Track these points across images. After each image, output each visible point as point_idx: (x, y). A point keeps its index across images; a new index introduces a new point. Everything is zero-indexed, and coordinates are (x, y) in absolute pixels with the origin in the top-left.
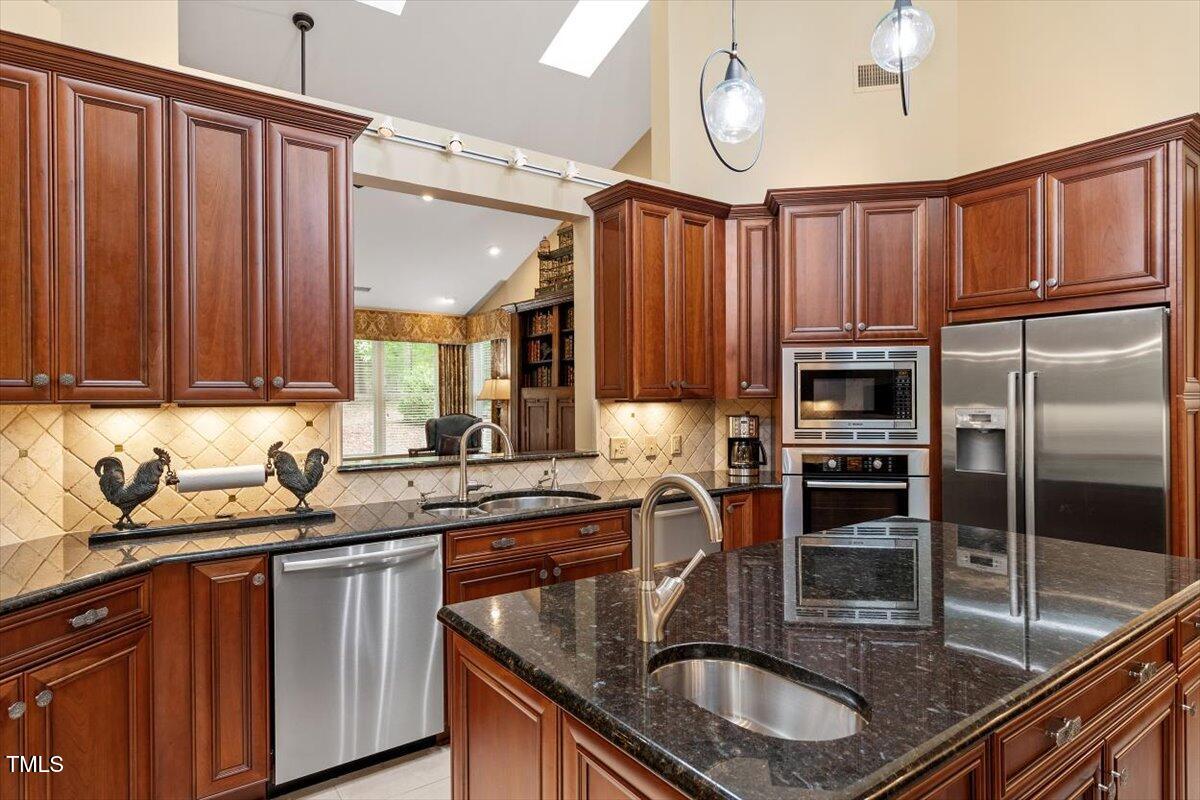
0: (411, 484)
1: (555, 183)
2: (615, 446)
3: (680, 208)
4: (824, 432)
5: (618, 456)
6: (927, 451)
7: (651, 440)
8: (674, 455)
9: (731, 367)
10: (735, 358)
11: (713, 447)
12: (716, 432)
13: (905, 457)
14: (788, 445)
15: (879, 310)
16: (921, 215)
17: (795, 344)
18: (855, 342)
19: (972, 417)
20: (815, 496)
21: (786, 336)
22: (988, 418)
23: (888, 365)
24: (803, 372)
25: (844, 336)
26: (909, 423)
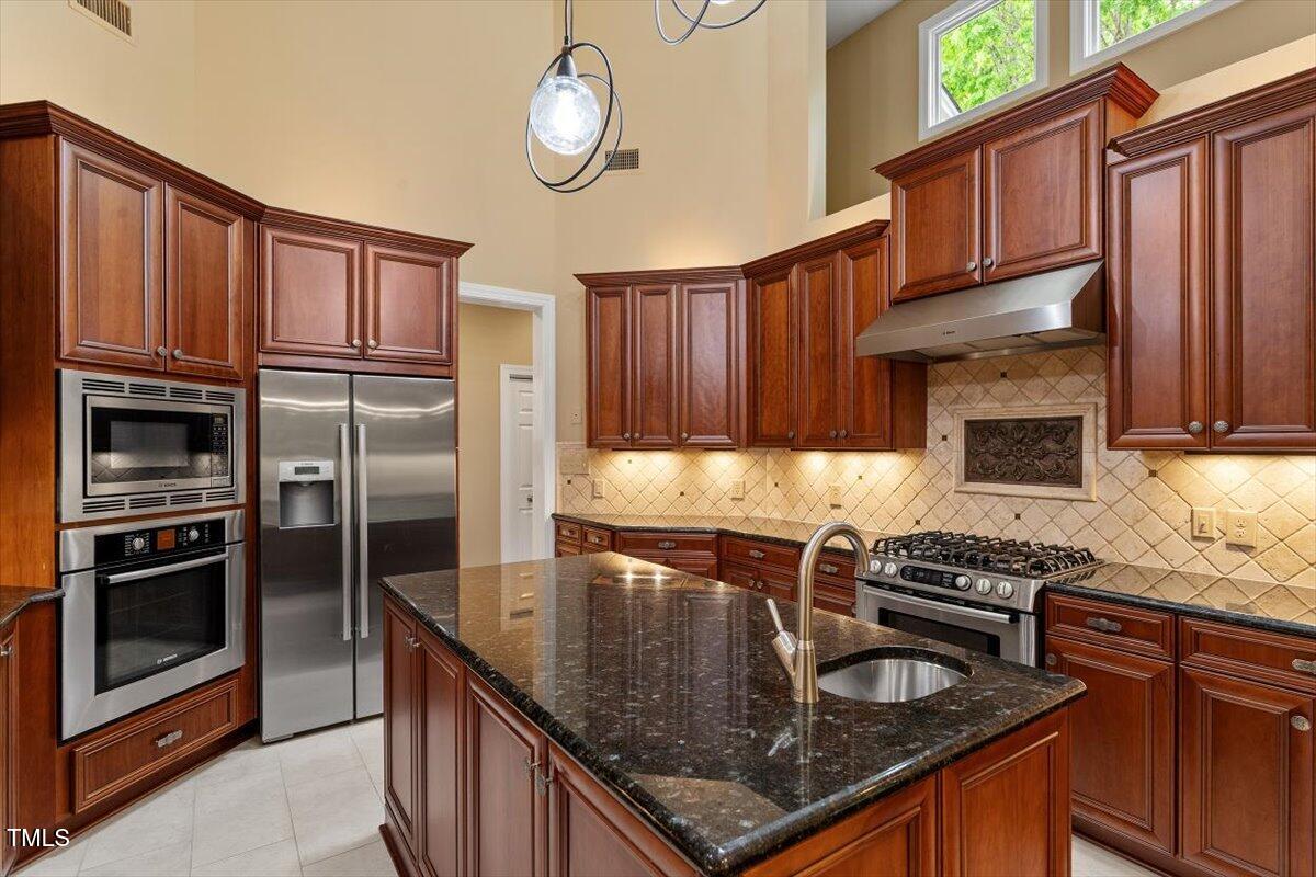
4: (127, 499)
6: (242, 512)
13: (222, 521)
14: (71, 526)
15: (193, 335)
16: (236, 231)
17: (81, 365)
18: (166, 374)
19: (298, 471)
20: (113, 596)
21: (65, 350)
22: (316, 470)
23: (207, 409)
24: (94, 409)
25: (154, 363)
26: (226, 480)
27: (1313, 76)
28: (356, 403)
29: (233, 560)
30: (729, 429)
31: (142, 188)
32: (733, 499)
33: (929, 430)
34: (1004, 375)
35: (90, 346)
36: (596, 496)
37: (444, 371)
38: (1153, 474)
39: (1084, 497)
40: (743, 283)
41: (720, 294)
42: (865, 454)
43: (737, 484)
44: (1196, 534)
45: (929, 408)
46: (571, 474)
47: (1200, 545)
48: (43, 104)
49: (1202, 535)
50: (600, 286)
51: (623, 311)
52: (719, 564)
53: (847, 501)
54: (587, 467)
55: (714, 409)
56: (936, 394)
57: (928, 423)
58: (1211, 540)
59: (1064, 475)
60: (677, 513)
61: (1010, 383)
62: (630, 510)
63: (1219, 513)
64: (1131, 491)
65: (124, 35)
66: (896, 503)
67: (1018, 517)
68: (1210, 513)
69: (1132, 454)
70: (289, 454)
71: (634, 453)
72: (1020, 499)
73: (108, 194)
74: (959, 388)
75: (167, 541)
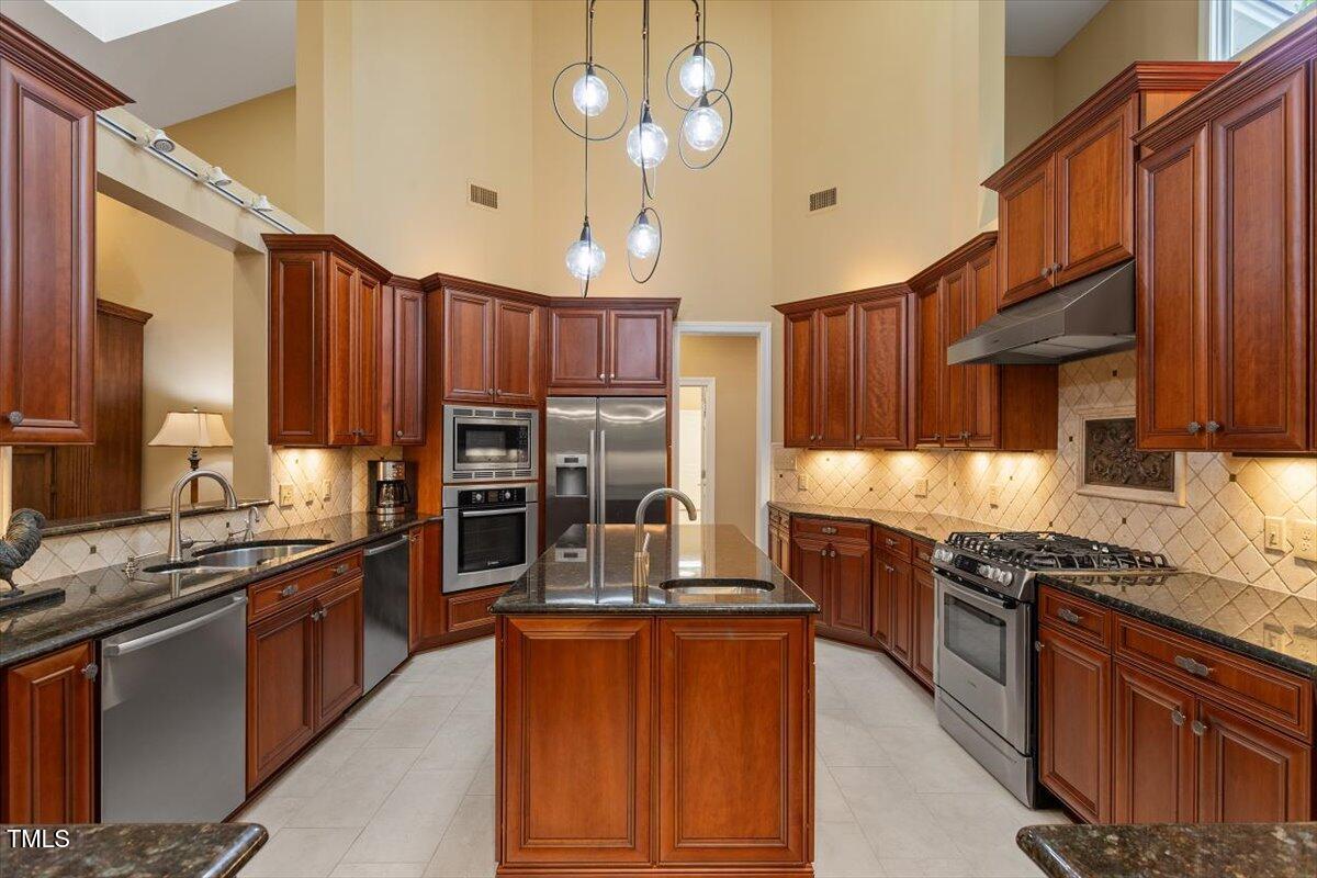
0: (93, 550)
1: (235, 211)
2: (284, 493)
3: (361, 269)
4: (473, 473)
5: (286, 503)
6: (536, 484)
7: (309, 486)
8: (325, 500)
9: (385, 418)
10: (390, 409)
11: (351, 490)
12: (354, 477)
13: (524, 489)
14: (448, 484)
15: (509, 381)
16: (534, 317)
17: (453, 402)
18: (494, 404)
19: (567, 460)
20: (466, 523)
21: (446, 395)
22: (576, 460)
23: (515, 423)
24: (459, 425)
25: (488, 399)
26: (526, 465)
27: (1314, 29)
28: (601, 412)
29: (530, 511)
30: (898, 431)
31: (482, 303)
32: (916, 496)
33: (1060, 431)
34: (1115, 373)
35: (459, 392)
36: (801, 489)
37: (660, 391)
38: (1233, 478)
39: (1173, 501)
40: (912, 296)
41: (890, 310)
42: (1014, 454)
43: (919, 482)
44: (1268, 546)
45: (1060, 409)
46: (783, 471)
47: (1273, 558)
48: (437, 274)
49: (1273, 547)
50: (796, 313)
51: (811, 332)
52: (872, 550)
53: (1003, 502)
54: (794, 465)
55: (885, 414)
56: (1067, 393)
57: (1059, 424)
58: (1280, 553)
59: (1159, 479)
60: (867, 507)
61: (1119, 382)
62: (828, 503)
63: (1288, 523)
64: (1215, 496)
65: (493, 209)
66: (1035, 503)
67: (1124, 521)
68: (1279, 523)
69: (1215, 457)
70: (562, 450)
71: (831, 452)
72: (1126, 503)
73: (467, 310)
74: (1082, 387)
75: (493, 496)
